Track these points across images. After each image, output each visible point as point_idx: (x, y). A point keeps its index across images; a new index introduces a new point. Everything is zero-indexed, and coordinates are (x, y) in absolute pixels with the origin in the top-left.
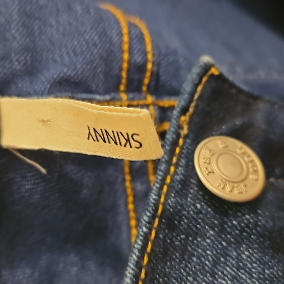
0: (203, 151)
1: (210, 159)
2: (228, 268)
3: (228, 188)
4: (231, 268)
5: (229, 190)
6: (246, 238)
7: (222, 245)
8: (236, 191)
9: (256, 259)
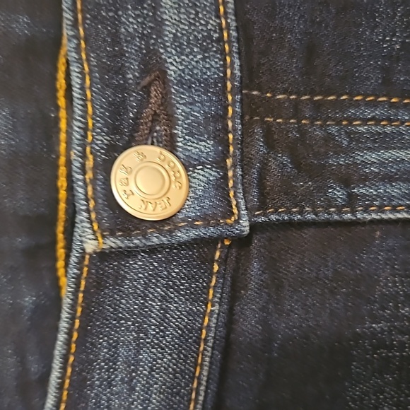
0: (119, 171)
1: (127, 179)
2: (159, 290)
3: (150, 207)
4: (161, 290)
5: (152, 209)
6: (177, 255)
7: (154, 265)
8: (159, 208)
9: (185, 275)
